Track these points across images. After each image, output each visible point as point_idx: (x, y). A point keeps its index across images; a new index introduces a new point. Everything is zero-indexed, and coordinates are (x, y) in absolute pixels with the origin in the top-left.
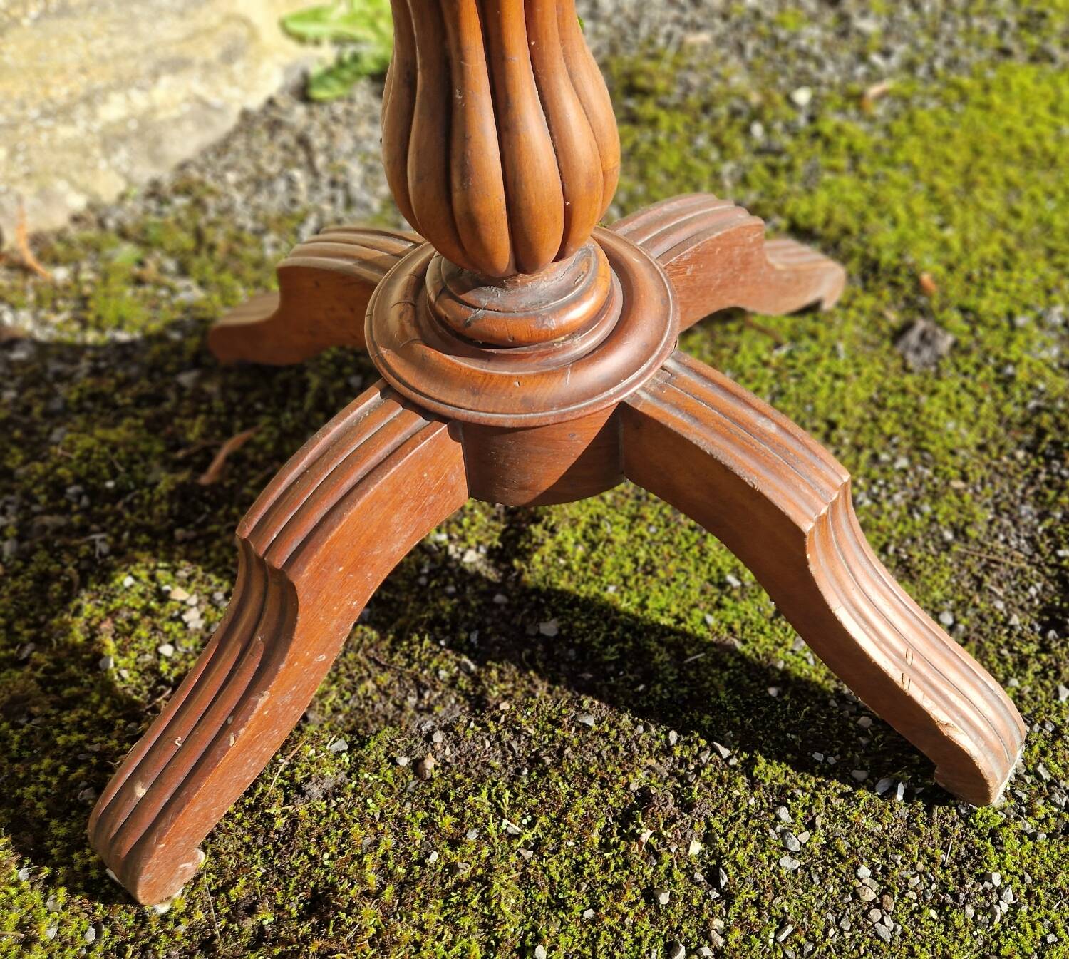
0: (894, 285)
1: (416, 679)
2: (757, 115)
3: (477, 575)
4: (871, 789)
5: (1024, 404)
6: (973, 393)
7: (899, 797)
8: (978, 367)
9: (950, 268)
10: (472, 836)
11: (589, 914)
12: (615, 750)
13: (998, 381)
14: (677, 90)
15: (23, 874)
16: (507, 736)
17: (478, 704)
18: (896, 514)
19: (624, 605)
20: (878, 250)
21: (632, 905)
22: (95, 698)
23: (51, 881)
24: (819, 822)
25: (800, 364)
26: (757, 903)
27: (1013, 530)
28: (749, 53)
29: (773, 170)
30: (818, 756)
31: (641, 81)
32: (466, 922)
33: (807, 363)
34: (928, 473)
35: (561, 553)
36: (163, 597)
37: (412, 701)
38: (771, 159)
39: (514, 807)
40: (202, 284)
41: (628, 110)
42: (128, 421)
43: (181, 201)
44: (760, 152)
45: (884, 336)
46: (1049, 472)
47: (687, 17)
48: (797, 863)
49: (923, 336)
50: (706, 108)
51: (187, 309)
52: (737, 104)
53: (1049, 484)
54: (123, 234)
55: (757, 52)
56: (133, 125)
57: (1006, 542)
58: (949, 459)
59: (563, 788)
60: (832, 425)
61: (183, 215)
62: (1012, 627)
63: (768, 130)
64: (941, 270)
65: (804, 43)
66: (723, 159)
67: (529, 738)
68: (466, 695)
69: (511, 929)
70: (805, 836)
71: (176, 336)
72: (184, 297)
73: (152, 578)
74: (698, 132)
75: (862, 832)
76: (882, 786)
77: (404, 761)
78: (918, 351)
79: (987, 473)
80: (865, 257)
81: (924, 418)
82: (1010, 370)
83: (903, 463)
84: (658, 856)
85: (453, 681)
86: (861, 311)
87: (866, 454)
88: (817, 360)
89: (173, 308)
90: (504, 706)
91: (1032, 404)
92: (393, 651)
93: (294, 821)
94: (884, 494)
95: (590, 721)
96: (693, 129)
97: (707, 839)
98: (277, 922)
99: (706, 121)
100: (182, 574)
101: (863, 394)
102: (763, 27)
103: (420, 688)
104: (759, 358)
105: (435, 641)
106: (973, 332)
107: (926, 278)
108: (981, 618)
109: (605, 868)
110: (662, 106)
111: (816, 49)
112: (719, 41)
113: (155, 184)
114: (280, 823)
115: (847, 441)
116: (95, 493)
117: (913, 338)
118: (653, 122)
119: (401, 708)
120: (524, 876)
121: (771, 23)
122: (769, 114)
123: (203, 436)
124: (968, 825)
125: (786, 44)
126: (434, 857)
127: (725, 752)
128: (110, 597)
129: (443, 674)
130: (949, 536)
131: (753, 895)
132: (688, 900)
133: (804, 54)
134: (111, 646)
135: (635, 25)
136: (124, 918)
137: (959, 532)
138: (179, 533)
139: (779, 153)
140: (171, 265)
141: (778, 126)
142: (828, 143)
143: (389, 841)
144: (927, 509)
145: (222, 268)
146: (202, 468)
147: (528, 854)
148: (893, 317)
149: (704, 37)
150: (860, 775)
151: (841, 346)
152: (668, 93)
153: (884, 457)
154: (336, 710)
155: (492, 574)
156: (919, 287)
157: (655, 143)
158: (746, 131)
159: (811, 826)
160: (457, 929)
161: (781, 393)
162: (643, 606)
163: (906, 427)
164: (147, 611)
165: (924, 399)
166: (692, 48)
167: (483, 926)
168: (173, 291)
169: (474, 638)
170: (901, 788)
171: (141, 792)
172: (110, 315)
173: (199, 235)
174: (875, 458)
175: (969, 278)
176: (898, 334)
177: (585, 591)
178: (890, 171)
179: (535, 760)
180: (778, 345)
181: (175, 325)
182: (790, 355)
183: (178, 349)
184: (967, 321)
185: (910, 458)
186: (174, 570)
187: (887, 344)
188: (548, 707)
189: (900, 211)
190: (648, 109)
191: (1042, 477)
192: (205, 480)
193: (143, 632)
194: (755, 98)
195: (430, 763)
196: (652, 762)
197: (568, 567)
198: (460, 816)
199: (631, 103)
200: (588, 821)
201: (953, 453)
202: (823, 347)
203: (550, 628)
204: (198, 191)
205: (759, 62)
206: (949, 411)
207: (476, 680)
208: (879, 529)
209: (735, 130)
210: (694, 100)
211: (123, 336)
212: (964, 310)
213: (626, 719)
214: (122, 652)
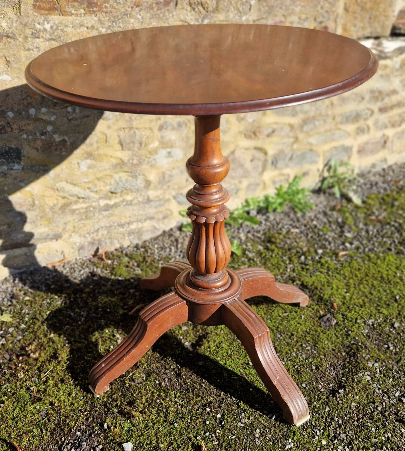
0: (325, 304)
1: (165, 367)
2: (304, 254)
3: (187, 348)
4: (267, 415)
5: (350, 342)
6: (337, 336)
7: (273, 418)
8: (341, 330)
9: (344, 304)
10: (168, 399)
11: (189, 421)
12: (207, 392)
13: (345, 335)
14: (282, 243)
15: (71, 382)
16: (183, 384)
17: (178, 375)
18: (301, 359)
19: (221, 362)
20: (324, 295)
21: (200, 422)
22: (95, 352)
23: (77, 385)
24: (251, 418)
25: (289, 318)
26: (229, 430)
27: (333, 371)
28: (309, 237)
29: (303, 268)
30: (256, 405)
31: (273, 240)
32: (161, 415)
33: (292, 319)
34: (315, 352)
35: (209, 347)
36: (114, 336)
37: (163, 371)
38: (304, 266)
39: (179, 397)
40: (142, 270)
41: (267, 246)
42: (116, 297)
43: (142, 250)
44: (301, 263)
45: (317, 316)
46: (350, 360)
47: (294, 224)
48: (242, 425)
49: (328, 319)
50: (289, 250)
51: (137, 275)
52: (299, 249)
53: (348, 362)
54: (126, 255)
55: (312, 237)
56: (137, 230)
57: (329, 373)
58: (322, 350)
59: (192, 396)
60: (292, 335)
61: (142, 253)
62: (321, 392)
63: (306, 258)
64: (341, 303)
65: (327, 237)
66: (290, 263)
67: (188, 385)
68: (176, 372)
69: (171, 419)
70: (246, 420)
71: (132, 280)
72: (136, 272)
73: (113, 332)
74: (285, 256)
75: (261, 423)
76: (270, 415)
77: (157, 382)
78: (325, 322)
79: (332, 356)
80: (319, 296)
81: (319, 339)
82: (350, 332)
83: (309, 348)
84: (209, 414)
85: (174, 369)
86: (313, 309)
87: (300, 344)
88: (295, 318)
89: (133, 274)
90: (184, 377)
91: (352, 342)
92: (162, 360)
93: (130, 386)
94: (300, 354)
95: (204, 385)
96: (284, 254)
97: (223, 415)
98: (121, 405)
99: (288, 253)
100: (120, 332)
101: (304, 329)
102: (316, 230)
103: (166, 369)
104: (279, 315)
105: (172, 359)
106: (344, 321)
107: (335, 304)
108: (314, 388)
109: (196, 414)
110: (276, 246)
111: (330, 239)
112: (301, 232)
113: (137, 245)
114: (127, 385)
115: (295, 339)
116: (105, 311)
117: (325, 319)
118: (273, 251)
119: (160, 372)
120: (177, 411)
121: (319, 230)
122: (307, 254)
123: (132, 304)
124: (288, 429)
125: (321, 236)
126: (158, 401)
127: (234, 399)
128: (102, 334)
129: (172, 367)
130: (314, 368)
131: (229, 427)
132: (213, 425)
133: (326, 240)
134: (100, 343)
135: (278, 224)
136: (90, 396)
137: (317, 368)
138: (121, 324)
139: (306, 265)
140: (136, 264)
141: (309, 258)
142: (322, 265)
143: (149, 395)
144: (310, 360)
145: (148, 267)
146: (130, 311)
147: (180, 407)
148: (322, 313)
149: (297, 230)
150: (266, 412)
151: (303, 317)
152: (279, 244)
153: (304, 345)
154: (145, 368)
155: (191, 349)
156: (332, 307)
157: (271, 256)
158: (300, 257)
159: (249, 419)
160: (159, 416)
161: (281, 324)
162: (225, 364)
163: (313, 340)
164: (109, 338)
165: (321, 334)
166: (292, 233)
167: (165, 417)
168: (134, 270)
169: (182, 361)
170: (274, 416)
171: (103, 365)
172: (119, 273)
173: (144, 258)
174: (302, 345)
175: (348, 308)
176: (321, 317)
177: (212, 357)
178: (337, 275)
179: (187, 390)
180: (286, 312)
181: (133, 278)
182: (288, 316)
183: (132, 283)
184: (343, 318)
185: (311, 347)
186: (118, 331)
187: (317, 319)
188: (195, 380)
189: (334, 286)
190: (273, 247)
191: (348, 360)
192: (130, 313)
193: (108, 342)
194: (305, 249)
195: (163, 384)
196: (215, 397)
197: (210, 351)
198: (167, 395)
199: (269, 245)
200: (195, 404)
201: (324, 349)
202: (298, 315)
203: (200, 363)
204: (147, 248)
205: (311, 240)
206: (327, 339)
207: (179, 370)
208: (295, 362)
209: (297, 256)
210: (286, 246)
211: (120, 278)
212: (343, 315)
213: (212, 387)
214: (102, 345)
